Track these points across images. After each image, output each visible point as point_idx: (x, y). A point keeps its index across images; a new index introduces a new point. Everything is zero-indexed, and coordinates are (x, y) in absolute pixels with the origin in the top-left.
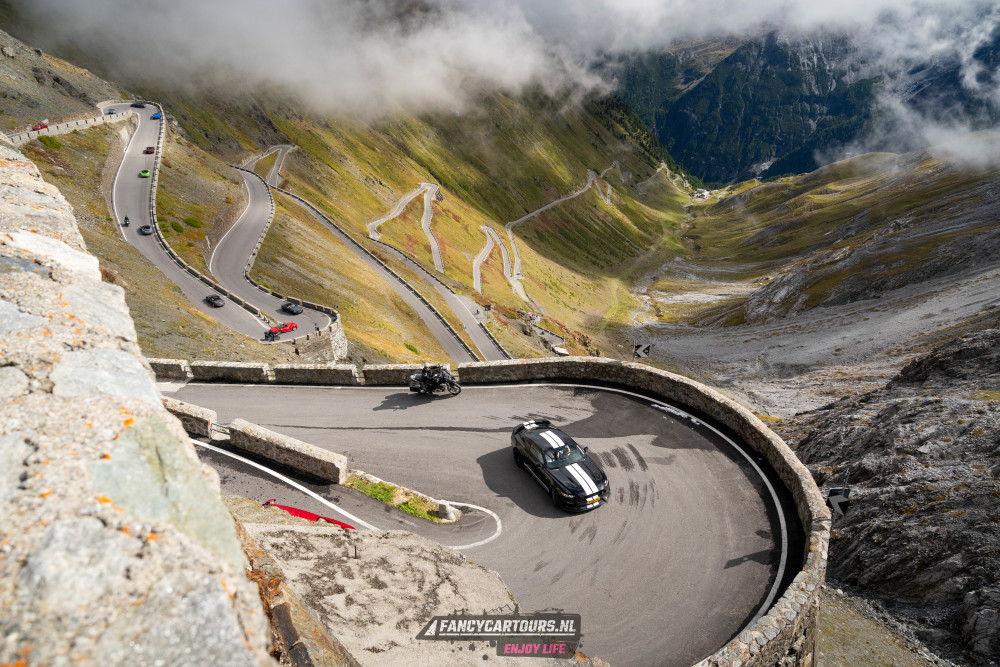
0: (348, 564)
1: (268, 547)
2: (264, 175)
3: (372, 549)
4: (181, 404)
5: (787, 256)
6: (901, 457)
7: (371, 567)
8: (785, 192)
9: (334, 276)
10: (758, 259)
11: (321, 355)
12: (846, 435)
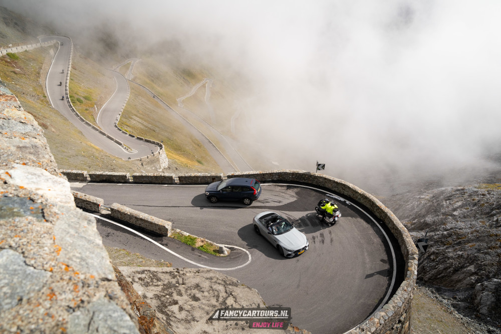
0: (179, 288)
1: (137, 280)
2: (124, 74)
3: (191, 279)
4: (85, 196)
6: (444, 217)
7: (191, 289)
9: (161, 126)
12: (417, 206)
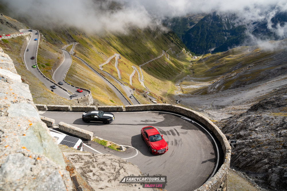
0: (93, 164)
1: (70, 159)
2: (69, 51)
3: (100, 159)
4: (44, 118)
5: (219, 75)
7: (100, 165)
8: (218, 57)
9: (89, 80)
10: (211, 76)
11: (85, 103)
12: (235, 126)
